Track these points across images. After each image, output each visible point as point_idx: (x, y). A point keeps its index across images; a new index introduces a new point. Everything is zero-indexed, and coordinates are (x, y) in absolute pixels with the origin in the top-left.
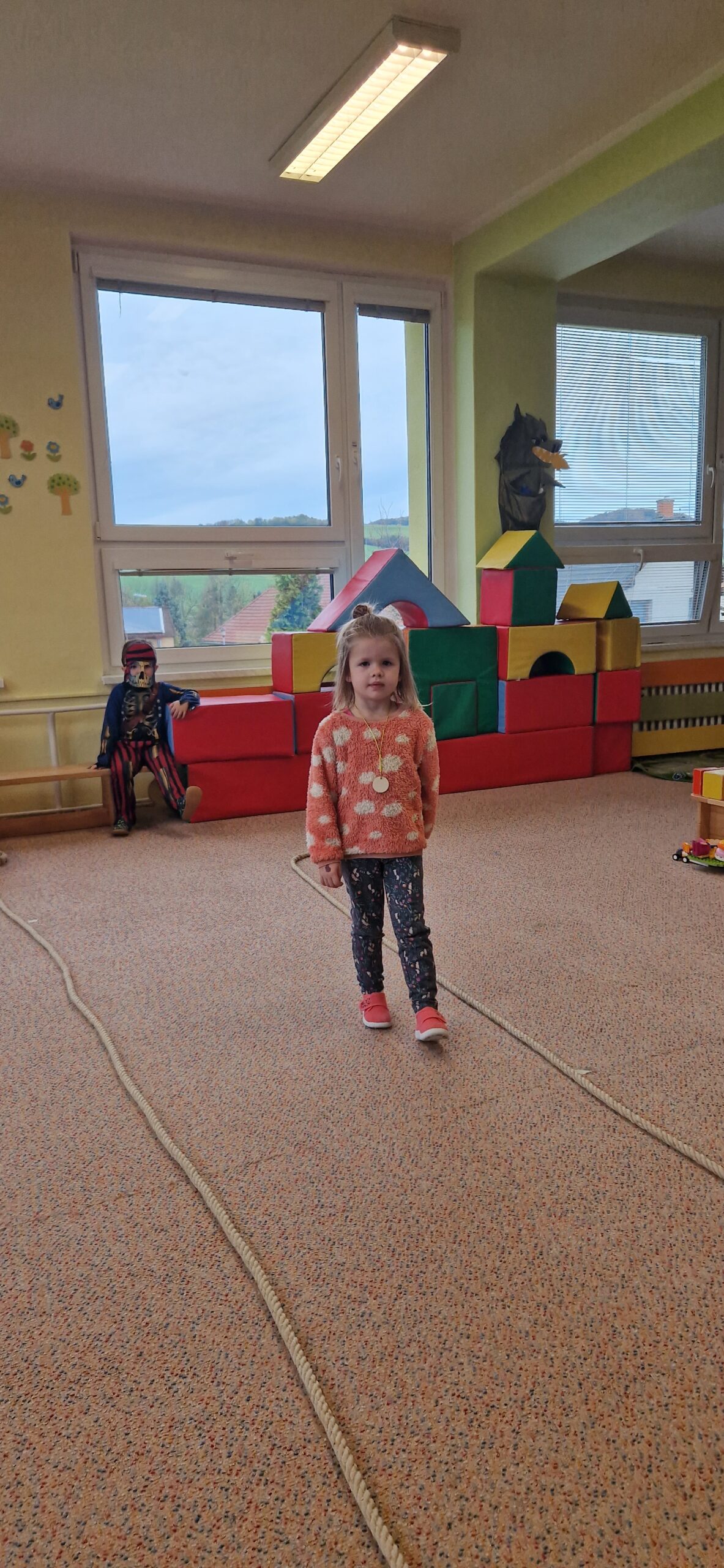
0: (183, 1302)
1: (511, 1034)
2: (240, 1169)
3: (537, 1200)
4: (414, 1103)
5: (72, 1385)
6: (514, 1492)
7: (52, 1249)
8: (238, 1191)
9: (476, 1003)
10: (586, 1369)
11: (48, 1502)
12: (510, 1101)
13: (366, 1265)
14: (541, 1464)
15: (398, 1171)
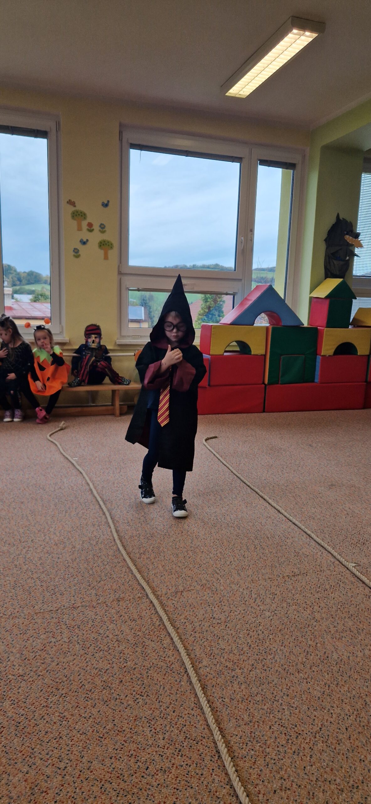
0: (143, 658)
1: (315, 541)
2: (173, 594)
3: (326, 629)
4: (263, 571)
5: (88, 692)
6: (309, 779)
7: (80, 623)
8: (172, 605)
9: (297, 523)
10: (350, 721)
11: (74, 749)
12: (313, 576)
13: (236, 651)
14: (324, 767)
15: (253, 605)
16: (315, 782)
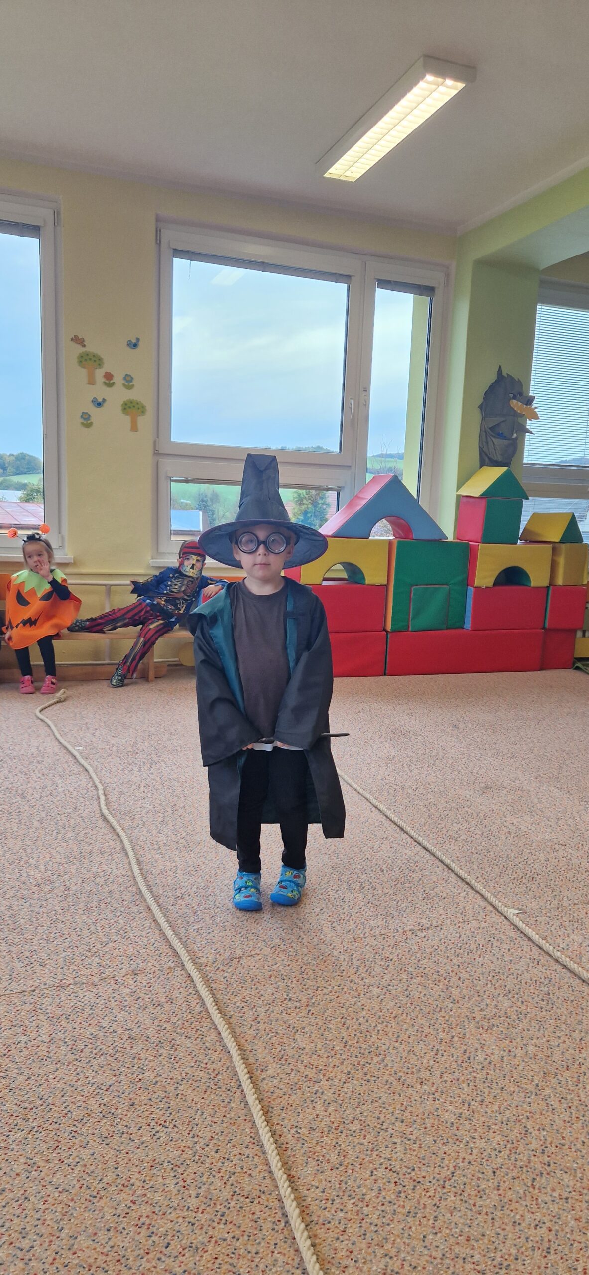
0: (171, 1065)
1: (456, 874)
2: (226, 962)
3: (468, 1014)
4: (372, 923)
5: (75, 1123)
6: (431, 1256)
7: (70, 1010)
8: (222, 979)
9: (429, 846)
10: (499, 1160)
11: (48, 1217)
12: (452, 930)
13: (322, 1051)
14: (456, 1236)
15: (355, 978)
16: (439, 1261)
